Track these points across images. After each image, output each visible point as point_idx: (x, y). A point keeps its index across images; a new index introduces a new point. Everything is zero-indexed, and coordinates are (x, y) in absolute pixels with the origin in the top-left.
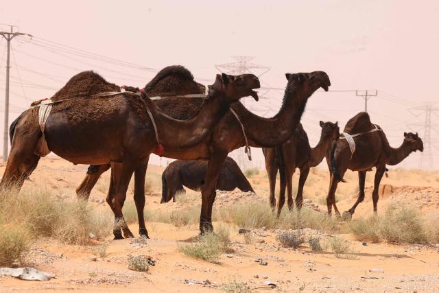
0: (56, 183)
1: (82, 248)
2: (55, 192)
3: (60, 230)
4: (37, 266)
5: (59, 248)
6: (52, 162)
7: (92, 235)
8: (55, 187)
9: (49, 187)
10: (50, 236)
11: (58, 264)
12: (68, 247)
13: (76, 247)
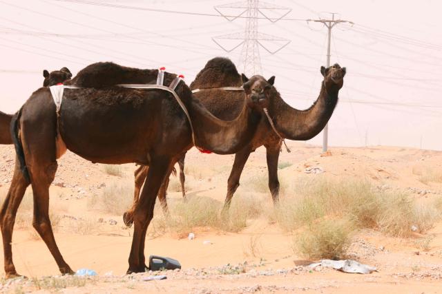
0: (376, 174)
1: (404, 241)
2: (374, 183)
3: (381, 222)
4: (358, 258)
5: (380, 241)
6: (372, 152)
7: (414, 228)
8: (376, 178)
9: (370, 179)
10: (372, 227)
11: (379, 257)
12: (390, 239)
13: (398, 240)
